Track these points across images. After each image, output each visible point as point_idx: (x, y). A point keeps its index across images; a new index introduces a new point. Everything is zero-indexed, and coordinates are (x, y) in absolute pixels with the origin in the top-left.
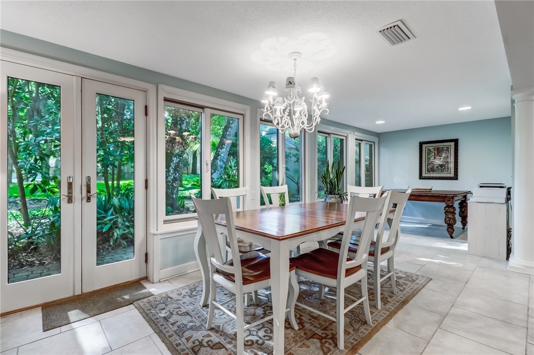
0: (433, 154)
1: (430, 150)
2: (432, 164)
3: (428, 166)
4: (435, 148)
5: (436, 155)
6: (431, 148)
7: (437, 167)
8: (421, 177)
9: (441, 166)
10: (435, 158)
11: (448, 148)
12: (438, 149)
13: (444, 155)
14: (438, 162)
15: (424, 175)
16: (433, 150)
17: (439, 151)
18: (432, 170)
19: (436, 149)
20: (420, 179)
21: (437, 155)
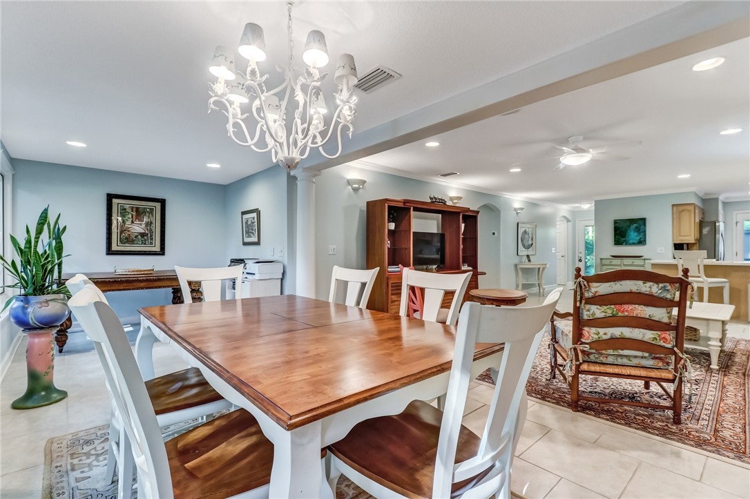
0: (130, 216)
1: (125, 209)
2: (129, 231)
3: (121, 234)
4: (132, 208)
5: (134, 217)
6: (127, 207)
7: (136, 237)
8: (110, 252)
9: (143, 235)
10: (133, 222)
11: (152, 210)
12: (137, 209)
13: (146, 219)
14: (137, 228)
15: (114, 247)
16: (130, 211)
17: (139, 213)
18: (129, 240)
19: (134, 209)
20: (108, 254)
21: (136, 218)
